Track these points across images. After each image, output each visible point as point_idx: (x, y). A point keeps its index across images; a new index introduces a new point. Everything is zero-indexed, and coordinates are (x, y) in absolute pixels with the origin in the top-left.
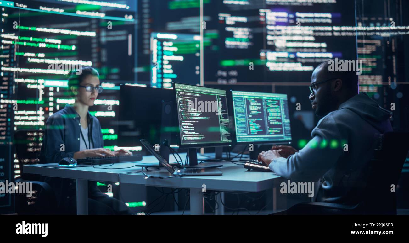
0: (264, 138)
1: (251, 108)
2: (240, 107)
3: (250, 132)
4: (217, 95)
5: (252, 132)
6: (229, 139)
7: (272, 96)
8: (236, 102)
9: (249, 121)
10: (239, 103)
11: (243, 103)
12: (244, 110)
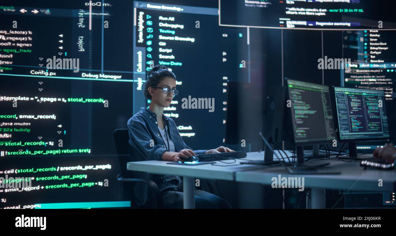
0: (365, 135)
1: (352, 104)
2: (342, 103)
3: (352, 129)
4: (322, 91)
5: (354, 129)
6: (333, 137)
7: (370, 92)
8: (338, 99)
9: (350, 117)
10: (341, 99)
11: (344, 100)
12: (345, 107)
